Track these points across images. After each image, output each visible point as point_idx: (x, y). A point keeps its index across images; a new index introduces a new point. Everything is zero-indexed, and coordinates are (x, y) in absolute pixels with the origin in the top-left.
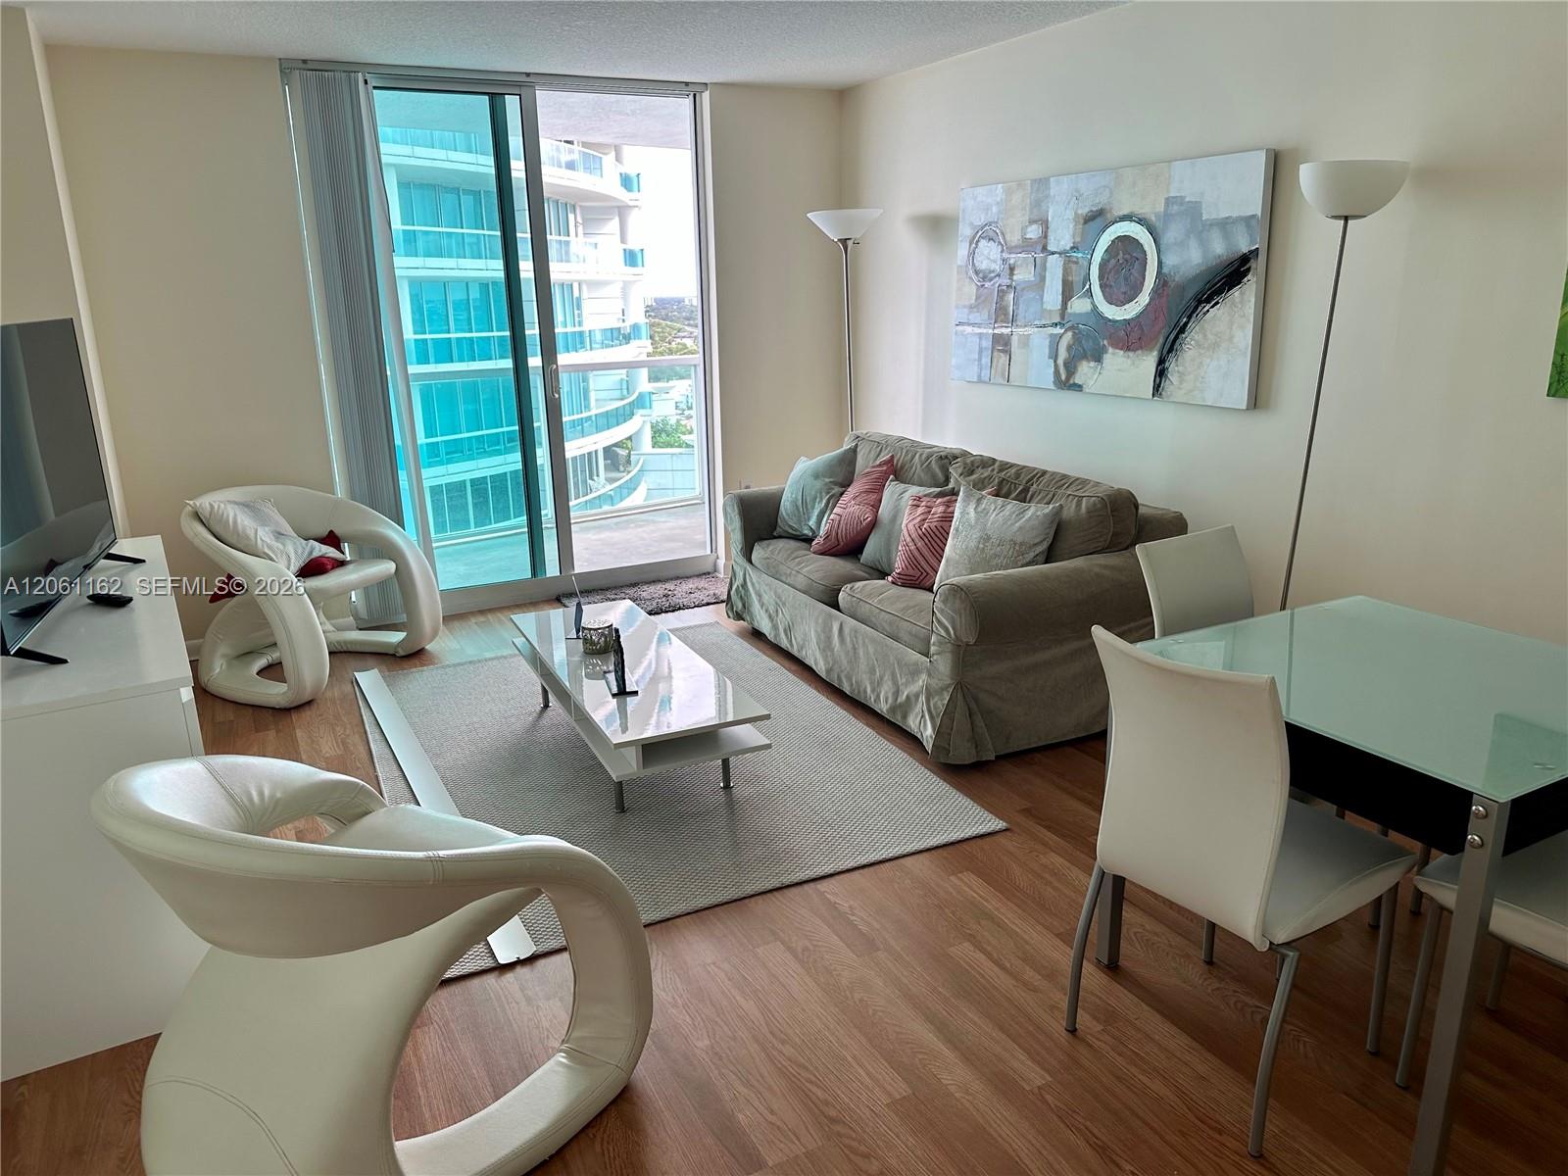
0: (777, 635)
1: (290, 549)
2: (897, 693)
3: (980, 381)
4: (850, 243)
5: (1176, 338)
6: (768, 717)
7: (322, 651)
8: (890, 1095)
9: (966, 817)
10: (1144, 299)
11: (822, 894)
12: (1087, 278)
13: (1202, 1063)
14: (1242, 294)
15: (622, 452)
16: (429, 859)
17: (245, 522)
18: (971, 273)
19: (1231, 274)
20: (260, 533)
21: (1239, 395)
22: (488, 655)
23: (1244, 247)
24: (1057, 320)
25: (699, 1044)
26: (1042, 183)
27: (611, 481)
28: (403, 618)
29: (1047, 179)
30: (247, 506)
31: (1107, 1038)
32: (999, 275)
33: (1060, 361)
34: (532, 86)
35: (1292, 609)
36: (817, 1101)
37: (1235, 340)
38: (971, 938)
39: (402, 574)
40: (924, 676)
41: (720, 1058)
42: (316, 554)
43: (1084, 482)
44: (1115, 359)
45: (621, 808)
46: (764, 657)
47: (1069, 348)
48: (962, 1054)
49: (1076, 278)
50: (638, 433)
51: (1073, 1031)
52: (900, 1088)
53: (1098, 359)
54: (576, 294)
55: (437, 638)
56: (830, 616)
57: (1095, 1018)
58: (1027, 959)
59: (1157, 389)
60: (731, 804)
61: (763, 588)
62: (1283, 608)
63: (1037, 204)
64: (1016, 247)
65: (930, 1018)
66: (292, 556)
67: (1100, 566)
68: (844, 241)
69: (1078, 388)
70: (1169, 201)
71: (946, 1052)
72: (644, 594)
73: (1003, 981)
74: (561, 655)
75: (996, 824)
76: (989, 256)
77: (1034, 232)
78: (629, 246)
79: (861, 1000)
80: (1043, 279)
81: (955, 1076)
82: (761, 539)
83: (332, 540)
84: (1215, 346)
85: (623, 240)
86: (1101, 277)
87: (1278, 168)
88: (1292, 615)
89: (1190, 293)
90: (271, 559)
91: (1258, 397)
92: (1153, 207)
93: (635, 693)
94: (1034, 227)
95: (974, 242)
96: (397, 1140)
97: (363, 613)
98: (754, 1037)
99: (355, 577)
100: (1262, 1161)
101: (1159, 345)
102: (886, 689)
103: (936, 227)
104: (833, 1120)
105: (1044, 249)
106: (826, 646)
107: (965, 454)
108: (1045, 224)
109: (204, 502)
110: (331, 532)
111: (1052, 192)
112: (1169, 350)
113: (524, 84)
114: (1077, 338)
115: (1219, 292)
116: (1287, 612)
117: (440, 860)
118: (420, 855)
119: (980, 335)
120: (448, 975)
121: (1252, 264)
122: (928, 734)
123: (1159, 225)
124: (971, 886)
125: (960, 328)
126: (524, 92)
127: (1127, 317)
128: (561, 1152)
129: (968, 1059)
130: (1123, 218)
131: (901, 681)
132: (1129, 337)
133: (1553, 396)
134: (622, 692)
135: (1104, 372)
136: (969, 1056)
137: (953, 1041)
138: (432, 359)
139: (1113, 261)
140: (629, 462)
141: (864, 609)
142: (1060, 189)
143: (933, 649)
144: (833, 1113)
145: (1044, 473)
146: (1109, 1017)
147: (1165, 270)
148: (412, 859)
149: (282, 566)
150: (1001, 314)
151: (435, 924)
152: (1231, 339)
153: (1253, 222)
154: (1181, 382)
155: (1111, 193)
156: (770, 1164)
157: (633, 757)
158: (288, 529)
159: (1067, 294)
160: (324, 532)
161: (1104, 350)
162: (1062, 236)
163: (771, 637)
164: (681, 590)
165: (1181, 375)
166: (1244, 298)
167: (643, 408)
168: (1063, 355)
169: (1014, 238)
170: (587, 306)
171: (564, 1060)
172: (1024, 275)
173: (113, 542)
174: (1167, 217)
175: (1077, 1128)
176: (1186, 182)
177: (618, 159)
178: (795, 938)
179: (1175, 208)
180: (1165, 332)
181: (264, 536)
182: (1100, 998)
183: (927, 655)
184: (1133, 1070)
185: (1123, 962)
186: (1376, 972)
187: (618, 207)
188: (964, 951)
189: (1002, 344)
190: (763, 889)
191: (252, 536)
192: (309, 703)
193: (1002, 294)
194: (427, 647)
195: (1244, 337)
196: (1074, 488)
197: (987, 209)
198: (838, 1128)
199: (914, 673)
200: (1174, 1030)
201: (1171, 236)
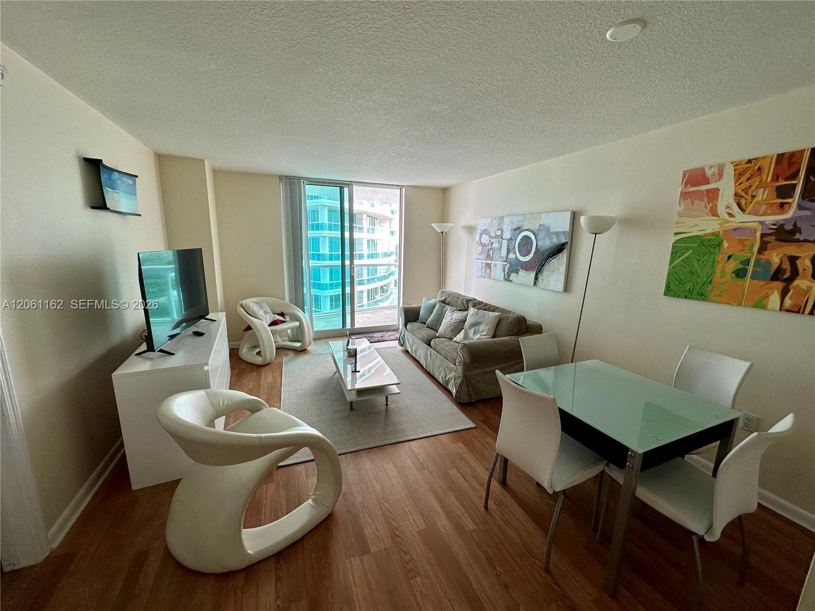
0: (412, 353)
1: (268, 317)
2: (445, 377)
3: (482, 277)
4: (444, 233)
5: (541, 268)
6: (400, 383)
7: (273, 347)
8: (418, 528)
9: (463, 422)
10: (532, 255)
11: (410, 446)
12: (514, 248)
13: (531, 527)
14: (562, 256)
15: (386, 288)
16: (258, 438)
17: (256, 308)
18: (480, 244)
19: (559, 249)
20: (260, 311)
21: (560, 286)
22: (324, 352)
23: (563, 241)
24: (505, 260)
25: (358, 500)
26: (502, 218)
27: (381, 296)
28: (301, 339)
29: (503, 217)
30: (258, 304)
31: (498, 512)
32: (488, 245)
33: (506, 273)
34: (352, 185)
35: (575, 362)
36: (392, 526)
37: (560, 270)
38: (457, 467)
39: (301, 327)
40: (454, 372)
41: (364, 506)
42: (276, 319)
43: (510, 312)
44: (522, 273)
45: (352, 409)
46: (408, 359)
47: (508, 269)
48: (446, 514)
49: (511, 248)
50: (390, 282)
51: (486, 508)
52: (422, 525)
53: (517, 273)
54: (376, 242)
55: (311, 345)
56: (428, 349)
57: (495, 504)
58: (475, 477)
59: (535, 283)
60: (387, 410)
61: (409, 338)
62: (572, 362)
63: (500, 224)
64: (493, 237)
65: (437, 497)
66: (268, 320)
67: (513, 340)
68: (442, 233)
69: (511, 281)
70: (540, 226)
71: (441, 511)
72: (375, 335)
73: (465, 485)
74: (340, 355)
75: (472, 425)
76: (485, 239)
77: (499, 233)
78: (391, 230)
79: (416, 488)
80: (501, 247)
81: (443, 522)
82: (411, 322)
83: (282, 315)
84: (553, 271)
85: (390, 228)
86: (519, 248)
87: (575, 216)
88: (575, 365)
89: (546, 255)
90: (262, 320)
91: (567, 288)
92: (535, 227)
93: (359, 372)
94: (499, 231)
95: (481, 235)
96: (244, 528)
97: (291, 337)
98: (377, 499)
99: (288, 326)
100: (549, 572)
101: (536, 270)
102: (443, 374)
103: (470, 229)
104: (397, 536)
105: (502, 238)
106: (426, 359)
107: (475, 299)
108: (502, 231)
109: (244, 302)
110: (282, 312)
111: (505, 221)
112: (539, 272)
113: (350, 184)
114: (511, 266)
115: (555, 254)
116: (573, 364)
117: (261, 438)
118: (255, 435)
119: (482, 263)
120: (280, 464)
121: (566, 246)
122: (454, 391)
123: (537, 233)
124: (460, 448)
125: (476, 260)
126: (350, 186)
127: (526, 260)
128: (302, 538)
129: (447, 515)
130: (526, 230)
131: (447, 373)
132: (527, 267)
133: (666, 295)
134: (355, 371)
135: (519, 277)
136: (448, 514)
137: (444, 507)
138: (333, 259)
139: (522, 243)
140: (387, 291)
141: (438, 348)
142: (507, 220)
143: (457, 364)
144: (398, 533)
145: (498, 308)
146: (500, 504)
147: (538, 247)
148: (251, 437)
149: (264, 323)
150: (488, 257)
151: (263, 457)
152: (558, 270)
153: (566, 233)
154: (542, 281)
155: (523, 222)
156: (372, 552)
157: (354, 393)
158: (269, 310)
159: (508, 252)
160: (280, 312)
161: (519, 270)
162: (507, 235)
163: (411, 353)
164: (387, 335)
165: (542, 279)
166: (563, 256)
167: (393, 275)
168: (506, 271)
169: (493, 234)
170: (378, 246)
171: (311, 502)
172: (496, 245)
173: (208, 314)
174: (539, 230)
175: (482, 549)
176: (545, 220)
177: (390, 206)
178: (398, 462)
179: (542, 228)
180: (538, 266)
181: (261, 313)
182: (498, 496)
183: (455, 365)
184: (506, 527)
185: (508, 482)
186: (596, 493)
187: (390, 219)
188: (453, 472)
189: (488, 266)
190: (391, 443)
191: (257, 312)
192: (268, 364)
193: (489, 251)
194: (308, 348)
195: (563, 269)
196: (506, 313)
197: (485, 225)
198: (398, 539)
199: (451, 371)
200: (523, 512)
201: (541, 236)
